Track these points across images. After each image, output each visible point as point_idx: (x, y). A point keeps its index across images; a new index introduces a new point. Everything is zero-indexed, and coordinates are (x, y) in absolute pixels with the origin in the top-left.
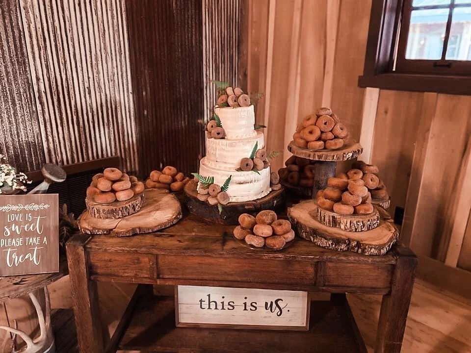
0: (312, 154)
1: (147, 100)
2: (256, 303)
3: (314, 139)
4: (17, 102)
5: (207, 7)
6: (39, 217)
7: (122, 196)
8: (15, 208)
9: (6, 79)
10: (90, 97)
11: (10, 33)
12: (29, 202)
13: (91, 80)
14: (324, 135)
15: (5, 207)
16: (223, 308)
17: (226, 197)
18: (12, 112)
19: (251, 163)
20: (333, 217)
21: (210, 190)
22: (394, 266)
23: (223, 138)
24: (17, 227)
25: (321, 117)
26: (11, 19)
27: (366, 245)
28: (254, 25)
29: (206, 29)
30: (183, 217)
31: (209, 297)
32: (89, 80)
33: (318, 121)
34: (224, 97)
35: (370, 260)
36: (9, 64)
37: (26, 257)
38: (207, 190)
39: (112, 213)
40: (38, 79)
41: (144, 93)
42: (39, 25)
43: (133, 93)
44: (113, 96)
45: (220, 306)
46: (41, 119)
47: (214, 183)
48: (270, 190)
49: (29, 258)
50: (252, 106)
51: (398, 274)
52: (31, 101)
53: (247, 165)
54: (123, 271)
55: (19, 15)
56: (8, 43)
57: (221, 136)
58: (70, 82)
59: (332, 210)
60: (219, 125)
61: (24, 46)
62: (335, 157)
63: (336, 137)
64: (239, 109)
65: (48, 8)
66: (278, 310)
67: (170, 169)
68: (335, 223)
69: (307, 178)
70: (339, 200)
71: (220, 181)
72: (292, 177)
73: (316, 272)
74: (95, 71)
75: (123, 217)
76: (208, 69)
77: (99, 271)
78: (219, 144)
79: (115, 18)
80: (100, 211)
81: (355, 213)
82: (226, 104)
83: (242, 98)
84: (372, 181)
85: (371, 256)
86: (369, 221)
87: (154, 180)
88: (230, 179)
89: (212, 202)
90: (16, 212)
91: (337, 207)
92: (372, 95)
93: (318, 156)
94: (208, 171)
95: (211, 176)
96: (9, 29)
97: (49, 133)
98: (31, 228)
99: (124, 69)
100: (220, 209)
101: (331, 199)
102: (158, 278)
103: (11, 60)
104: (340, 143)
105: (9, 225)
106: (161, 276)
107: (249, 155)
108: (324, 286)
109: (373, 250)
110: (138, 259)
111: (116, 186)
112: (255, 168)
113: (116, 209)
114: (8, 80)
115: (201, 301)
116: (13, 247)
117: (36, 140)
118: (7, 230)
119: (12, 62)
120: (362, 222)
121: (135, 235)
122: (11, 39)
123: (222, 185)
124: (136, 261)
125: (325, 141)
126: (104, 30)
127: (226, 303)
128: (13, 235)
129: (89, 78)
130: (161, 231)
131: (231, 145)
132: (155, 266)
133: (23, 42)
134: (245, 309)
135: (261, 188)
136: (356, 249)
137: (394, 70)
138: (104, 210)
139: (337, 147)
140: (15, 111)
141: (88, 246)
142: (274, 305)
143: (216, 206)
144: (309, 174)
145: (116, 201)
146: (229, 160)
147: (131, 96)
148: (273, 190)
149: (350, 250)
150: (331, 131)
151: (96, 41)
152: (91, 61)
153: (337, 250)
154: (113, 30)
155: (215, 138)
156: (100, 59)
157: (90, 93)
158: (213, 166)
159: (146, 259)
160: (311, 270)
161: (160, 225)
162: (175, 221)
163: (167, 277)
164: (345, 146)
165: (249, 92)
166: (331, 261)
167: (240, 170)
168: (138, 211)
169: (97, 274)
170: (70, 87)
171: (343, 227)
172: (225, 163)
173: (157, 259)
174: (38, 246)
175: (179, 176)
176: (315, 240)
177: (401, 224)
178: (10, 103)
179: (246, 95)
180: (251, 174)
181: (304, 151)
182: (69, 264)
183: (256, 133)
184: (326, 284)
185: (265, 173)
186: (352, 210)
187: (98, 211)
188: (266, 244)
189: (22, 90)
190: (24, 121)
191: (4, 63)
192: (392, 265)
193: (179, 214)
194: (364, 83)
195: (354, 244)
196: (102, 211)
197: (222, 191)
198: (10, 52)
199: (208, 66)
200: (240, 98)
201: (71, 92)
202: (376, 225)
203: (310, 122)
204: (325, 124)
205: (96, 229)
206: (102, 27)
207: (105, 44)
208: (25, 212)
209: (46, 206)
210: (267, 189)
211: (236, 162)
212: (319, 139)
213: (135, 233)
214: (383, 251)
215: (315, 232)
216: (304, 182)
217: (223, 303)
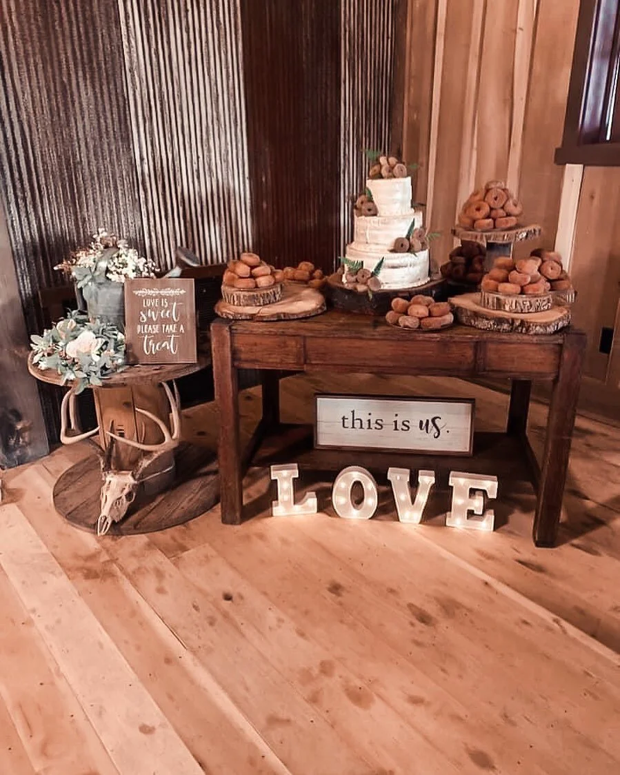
0: (479, 234)
1: (266, 187)
2: (408, 422)
3: (481, 217)
4: (119, 188)
5: (347, 57)
6: (175, 303)
7: (263, 281)
8: (150, 292)
9: (108, 159)
10: (199, 182)
11: (114, 103)
12: (164, 287)
13: (201, 159)
14: (494, 213)
15: (140, 292)
16: (369, 428)
17: (377, 283)
18: (114, 200)
19: (407, 243)
20: (498, 299)
21: (359, 276)
22: (560, 345)
23: (375, 215)
24: (153, 313)
25: (491, 191)
26: (115, 85)
27: (531, 322)
28: (412, 81)
29: (346, 91)
30: (327, 309)
31: (353, 414)
32: (198, 161)
33: (487, 196)
34: (376, 168)
35: (535, 339)
36: (113, 140)
37: (163, 345)
38: (355, 277)
39: (252, 300)
40: (142, 159)
41: (264, 179)
42: (145, 91)
43: (250, 179)
44: (225, 182)
45: (365, 425)
46: (144, 210)
47: (364, 268)
48: (429, 279)
49: (166, 346)
50: (409, 179)
51: (566, 355)
52: (134, 186)
53: (402, 245)
54: (268, 356)
55: (124, 80)
56: (112, 114)
57: (372, 212)
58: (177, 162)
59: (497, 291)
60: (370, 200)
61: (128, 118)
62: (506, 237)
63: (508, 215)
64: (394, 180)
65: (155, 68)
66: (435, 430)
67: (306, 265)
68: (499, 305)
69: (476, 271)
70: (506, 280)
71: (370, 265)
72: (457, 271)
73: (475, 355)
74: (205, 148)
75: (265, 305)
76: (347, 144)
77: (243, 356)
78: (370, 222)
79: (231, 78)
80: (240, 297)
81: (522, 292)
82: (379, 175)
83: (398, 168)
84: (552, 269)
85: (536, 334)
86: (537, 301)
87: (289, 277)
88: (382, 261)
89: (361, 288)
90: (151, 297)
91: (502, 286)
92: (573, 172)
93: (486, 236)
94: (356, 255)
95: (360, 260)
96: (113, 97)
97: (152, 228)
98: (167, 315)
99: (240, 146)
100: (371, 296)
101: (496, 280)
102: (305, 363)
103: (114, 135)
104: (512, 221)
105: (145, 311)
106: (308, 361)
107: (404, 234)
108: (485, 370)
109: (538, 328)
110: (285, 343)
111: (256, 271)
112: (410, 250)
113: (257, 295)
114: (110, 160)
115: (344, 418)
116: (149, 334)
117: (138, 236)
118: (143, 316)
119: (115, 138)
120: (530, 302)
121: (280, 320)
122: (115, 110)
123: (372, 270)
124: (283, 345)
125: (494, 220)
126: (218, 95)
127: (373, 422)
128: (150, 321)
129: (198, 157)
130: (306, 318)
131: (384, 223)
132: (302, 349)
133: (128, 112)
134: (396, 429)
135: (418, 275)
136: (520, 328)
137: (608, 138)
138: (244, 296)
139: (509, 225)
140: (117, 198)
141: (233, 327)
142: (430, 424)
143: (366, 293)
144: (477, 266)
145: (257, 287)
146: (381, 240)
147: (247, 181)
148: (431, 281)
149: (513, 330)
150: (503, 208)
151: (207, 110)
152: (202, 135)
153: (499, 330)
154: (228, 94)
155: (366, 215)
156: (211, 132)
157: (198, 177)
158: (363, 250)
159: (294, 343)
160: (469, 353)
161: (305, 312)
162: (320, 311)
163: (313, 362)
164: (518, 226)
165: (404, 160)
166: (492, 342)
167: (393, 251)
168: (278, 301)
169: (240, 360)
170: (176, 169)
171: (507, 308)
172: (377, 244)
173: (304, 342)
174: (174, 334)
175: (318, 273)
176: (476, 323)
177: (609, 353)
178: (112, 189)
179: (401, 165)
180: (407, 256)
181: (470, 233)
182: (213, 346)
183: (413, 210)
184: (487, 368)
185: (423, 255)
186: (519, 289)
187: (238, 297)
188: (422, 326)
189: (124, 173)
190: (125, 212)
191: (108, 138)
192: (559, 344)
193: (323, 305)
194: (563, 157)
195: (517, 323)
196: (242, 297)
197: (372, 276)
198: (113, 125)
199: (347, 141)
200: (396, 168)
201: (178, 175)
202: (546, 307)
203: (478, 198)
204: (496, 199)
205: (239, 314)
206: (215, 91)
207: (218, 113)
208: (161, 297)
209: (183, 292)
210: (424, 278)
211: (389, 242)
212: (488, 217)
213: (280, 318)
214: (551, 329)
215: (476, 315)
216: (471, 275)
217: (369, 421)
